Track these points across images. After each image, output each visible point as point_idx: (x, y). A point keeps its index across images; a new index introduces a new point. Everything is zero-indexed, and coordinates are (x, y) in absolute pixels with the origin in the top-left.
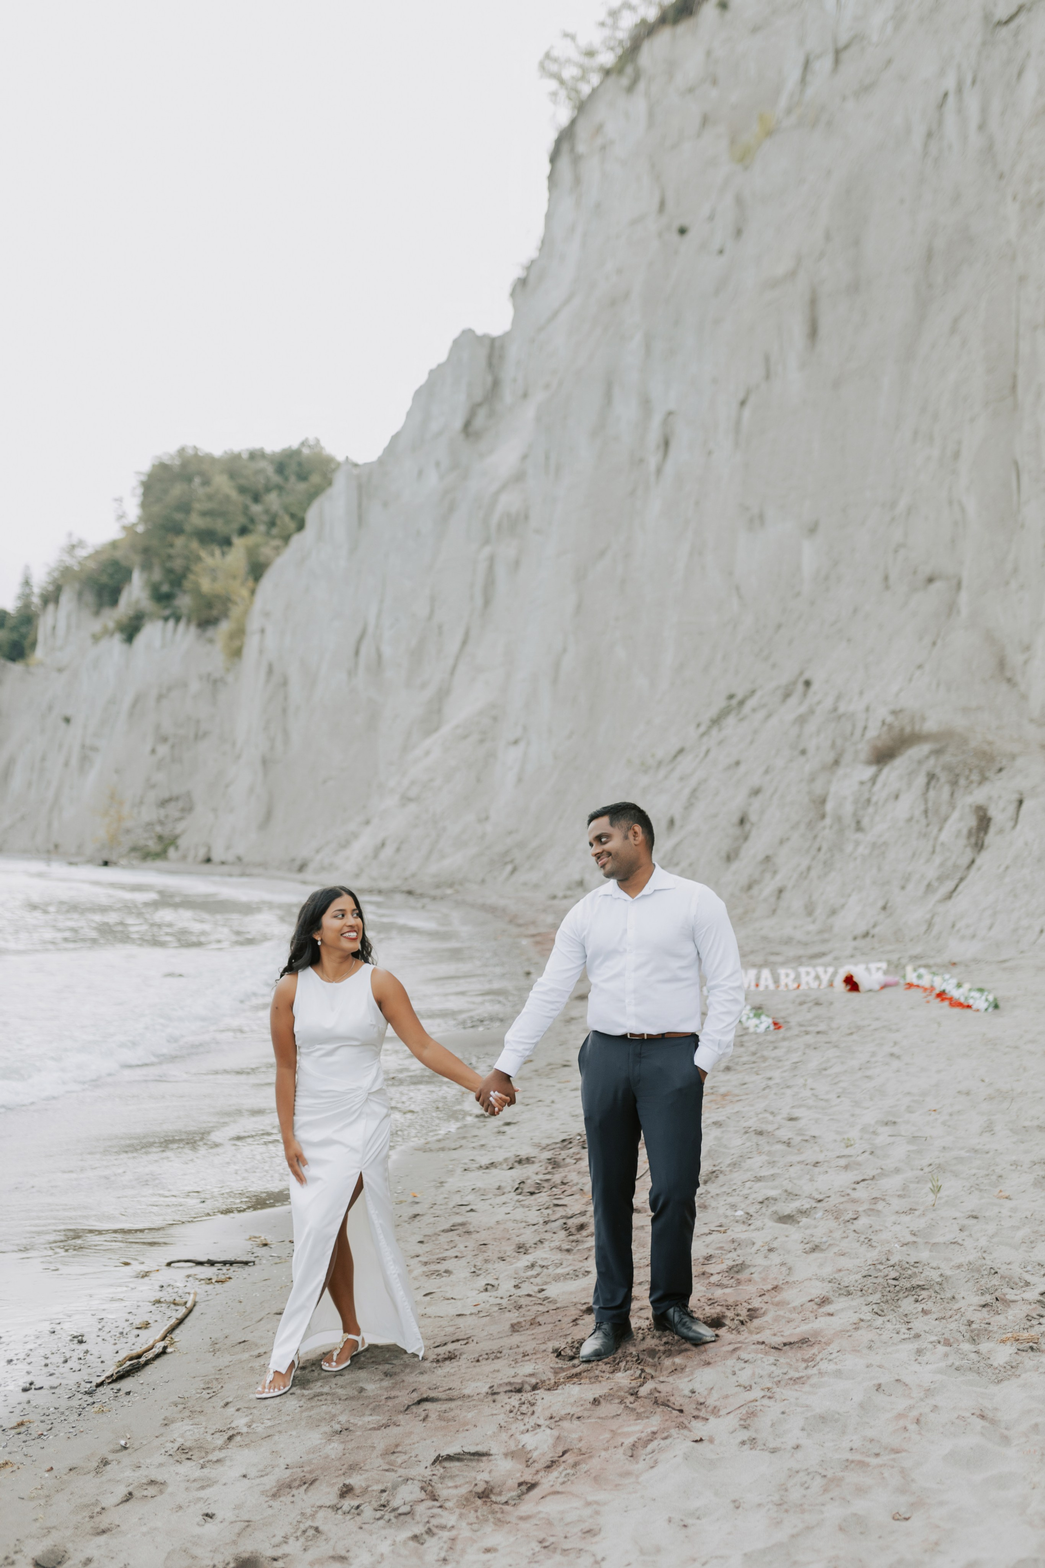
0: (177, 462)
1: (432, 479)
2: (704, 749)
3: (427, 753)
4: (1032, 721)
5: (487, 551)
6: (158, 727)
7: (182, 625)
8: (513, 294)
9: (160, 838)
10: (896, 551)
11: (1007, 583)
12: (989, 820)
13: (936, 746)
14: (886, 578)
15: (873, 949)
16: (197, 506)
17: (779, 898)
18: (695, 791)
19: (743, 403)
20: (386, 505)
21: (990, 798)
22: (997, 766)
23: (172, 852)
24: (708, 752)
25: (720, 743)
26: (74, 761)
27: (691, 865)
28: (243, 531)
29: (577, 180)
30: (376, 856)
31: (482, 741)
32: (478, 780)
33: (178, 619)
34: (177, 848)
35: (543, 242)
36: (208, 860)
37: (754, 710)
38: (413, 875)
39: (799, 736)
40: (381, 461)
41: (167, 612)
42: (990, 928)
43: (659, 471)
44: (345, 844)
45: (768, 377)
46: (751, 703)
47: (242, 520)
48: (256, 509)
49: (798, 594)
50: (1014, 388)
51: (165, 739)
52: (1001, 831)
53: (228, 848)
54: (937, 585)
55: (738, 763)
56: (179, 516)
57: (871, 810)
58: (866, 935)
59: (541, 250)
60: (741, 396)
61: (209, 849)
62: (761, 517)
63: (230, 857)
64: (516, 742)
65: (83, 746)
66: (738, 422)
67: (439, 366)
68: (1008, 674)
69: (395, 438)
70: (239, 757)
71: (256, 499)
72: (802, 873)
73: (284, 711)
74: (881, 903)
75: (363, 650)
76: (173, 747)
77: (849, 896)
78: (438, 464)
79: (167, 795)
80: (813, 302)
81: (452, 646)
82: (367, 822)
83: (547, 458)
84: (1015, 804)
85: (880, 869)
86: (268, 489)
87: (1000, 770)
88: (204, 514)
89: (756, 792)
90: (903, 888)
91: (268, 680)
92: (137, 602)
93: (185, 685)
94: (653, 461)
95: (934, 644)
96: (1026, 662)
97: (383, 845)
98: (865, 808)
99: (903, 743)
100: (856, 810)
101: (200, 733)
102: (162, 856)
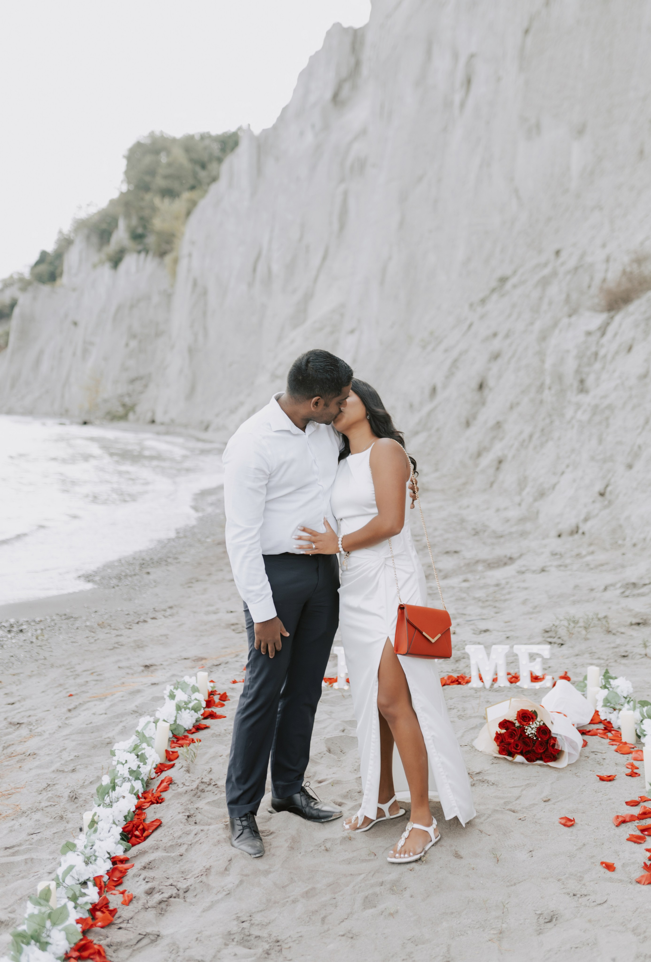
0: (149, 141)
1: (309, 138)
2: (468, 323)
5: (342, 187)
6: (130, 328)
7: (149, 257)
9: (126, 406)
15: (578, 555)
16: (160, 171)
17: (498, 469)
18: (456, 361)
19: (527, 31)
20: (277, 159)
23: (131, 416)
24: (470, 325)
25: (482, 317)
26: (79, 352)
27: (438, 430)
28: (192, 188)
31: (332, 333)
33: (147, 252)
34: (134, 413)
36: (153, 422)
37: (515, 286)
39: (541, 298)
40: (275, 127)
41: (140, 247)
43: (462, 105)
44: (233, 412)
46: (513, 281)
47: (191, 180)
48: (202, 173)
49: (566, 191)
51: (134, 336)
53: (166, 412)
55: (495, 335)
56: (148, 178)
57: (597, 366)
58: (575, 531)
60: (525, 25)
61: (154, 414)
62: (538, 125)
63: (167, 419)
64: (351, 332)
65: (85, 342)
66: (523, 48)
67: (317, 53)
70: (173, 347)
72: (524, 441)
73: (204, 313)
74: (599, 487)
75: (259, 267)
76: (140, 342)
77: (563, 473)
79: (135, 375)
81: (316, 262)
83: (382, 106)
85: (600, 441)
88: (165, 177)
89: (496, 357)
90: (630, 467)
91: (193, 291)
92: (122, 241)
93: (149, 298)
94: (458, 97)
98: (590, 365)
99: (641, 284)
100: (579, 366)
101: (159, 332)
102: (124, 419)
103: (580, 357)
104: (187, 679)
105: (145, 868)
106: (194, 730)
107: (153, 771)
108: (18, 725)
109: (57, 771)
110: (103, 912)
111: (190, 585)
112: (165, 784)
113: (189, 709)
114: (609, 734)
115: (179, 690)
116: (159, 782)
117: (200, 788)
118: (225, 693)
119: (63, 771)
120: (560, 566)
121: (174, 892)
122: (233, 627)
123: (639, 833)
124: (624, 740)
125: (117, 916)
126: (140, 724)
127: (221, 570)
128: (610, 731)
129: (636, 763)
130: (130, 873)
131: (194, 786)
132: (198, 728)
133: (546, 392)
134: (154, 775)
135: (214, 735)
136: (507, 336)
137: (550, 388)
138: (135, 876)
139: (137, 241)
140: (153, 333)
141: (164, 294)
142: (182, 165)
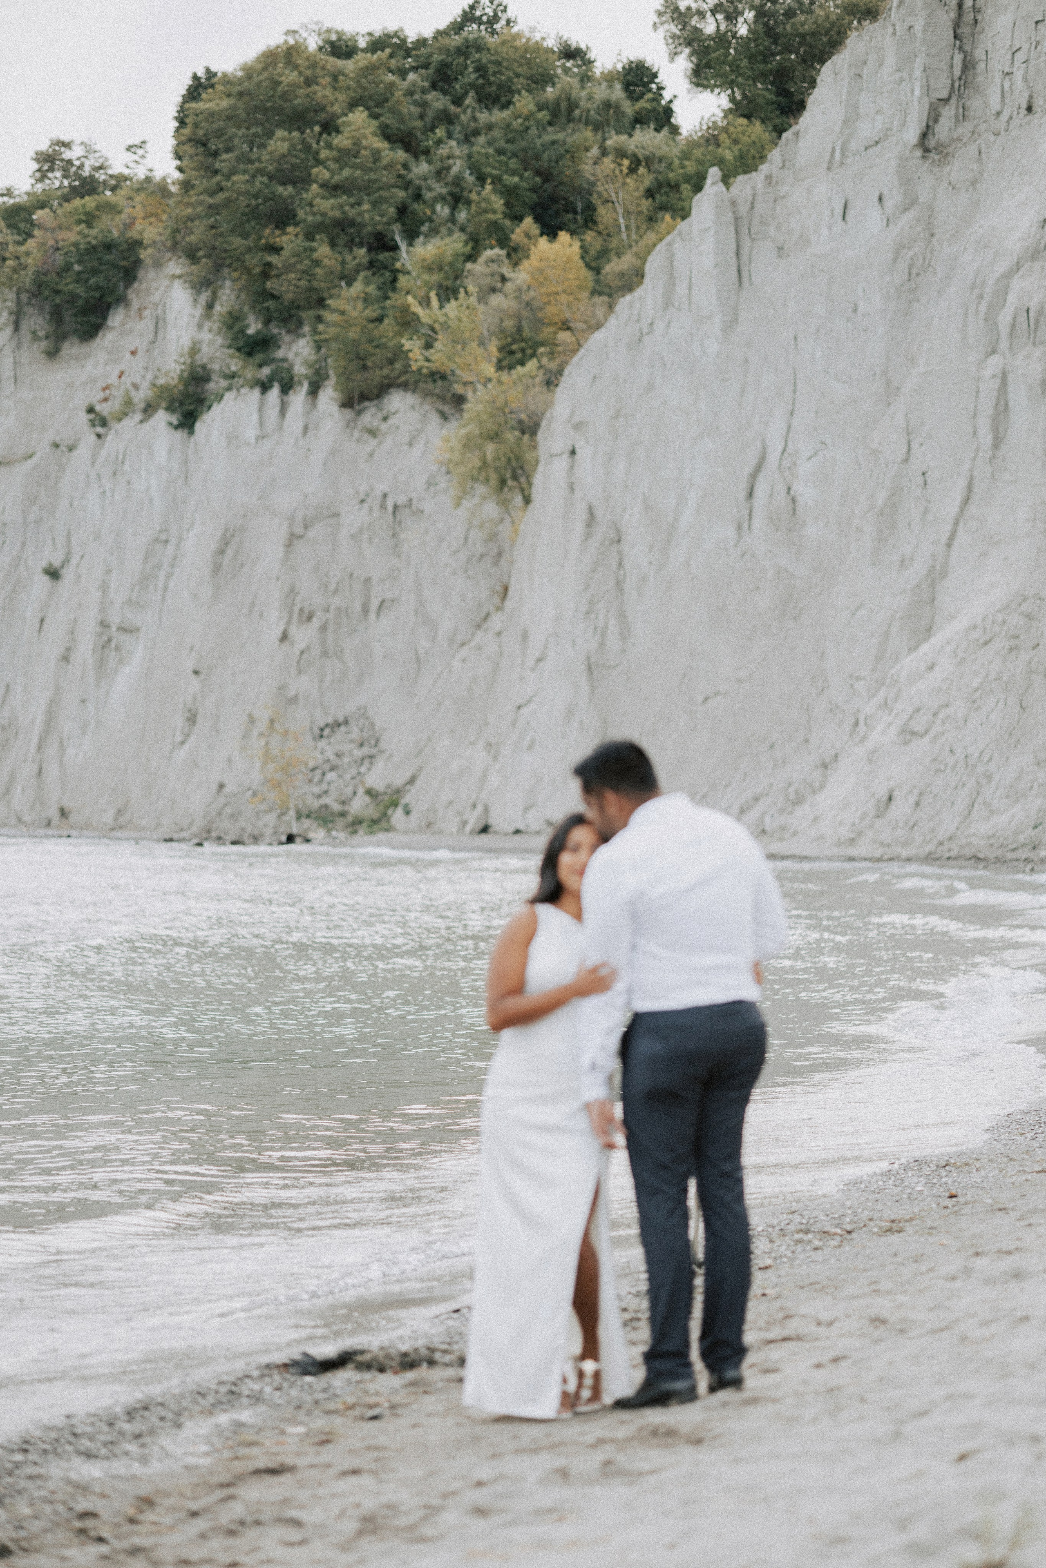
1: (871, 223)
3: (929, 666)
6: (293, 592)
7: (298, 398)
16: (321, 173)
20: (783, 251)
23: (397, 817)
26: (85, 650)
30: (881, 813)
33: (288, 387)
34: (408, 810)
36: (485, 829)
38: (953, 837)
61: (486, 810)
63: (533, 823)
65: (104, 625)
75: (761, 489)
76: (323, 628)
79: (325, 717)
91: (588, 536)
92: (194, 350)
93: (335, 515)
101: (375, 603)
102: (384, 824)
139: (259, 357)
140: (357, 606)
141: (383, 506)
142: (376, 155)
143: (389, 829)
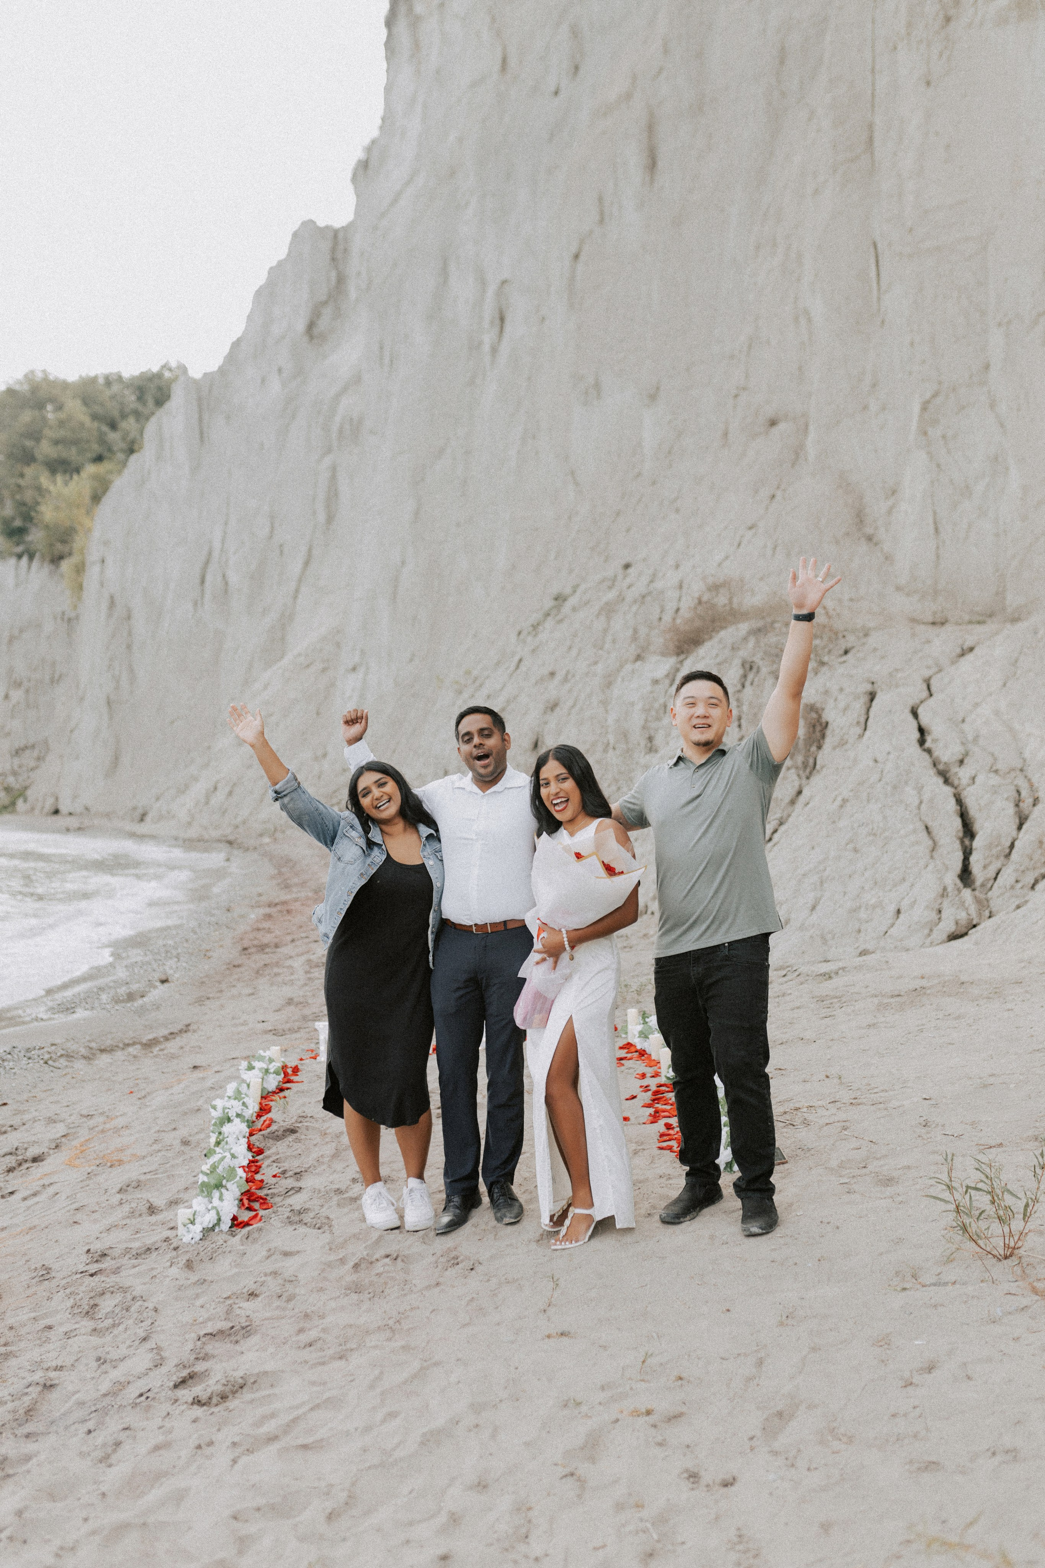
0: (26, 387)
1: (275, 386)
2: (517, 659)
3: (266, 687)
4: (898, 588)
5: (328, 461)
6: (11, 670)
7: (36, 563)
8: (354, 179)
9: (8, 789)
10: (736, 396)
11: (865, 408)
12: (827, 723)
13: (760, 624)
14: (726, 434)
16: (47, 432)
19: (576, 256)
20: (228, 418)
21: (826, 692)
22: (843, 645)
23: (20, 803)
24: (520, 660)
25: (534, 650)
28: (99, 459)
29: (417, 45)
30: (207, 803)
31: (324, 670)
32: (318, 714)
33: (31, 557)
34: (25, 801)
35: (383, 119)
36: (56, 812)
37: (574, 609)
38: (244, 822)
39: (605, 631)
40: (222, 371)
41: (20, 549)
42: (813, 908)
43: (494, 350)
44: (183, 790)
45: (602, 221)
46: (572, 601)
47: (96, 448)
48: (113, 437)
49: (639, 475)
50: (871, 140)
51: (18, 684)
52: (842, 743)
53: (75, 797)
54: (782, 426)
55: (552, 674)
56: (29, 443)
59: (381, 128)
60: (574, 249)
61: (57, 799)
62: (597, 386)
63: (78, 808)
64: (354, 669)
66: (572, 278)
67: (280, 264)
68: (869, 530)
69: (236, 344)
70: (82, 699)
71: (113, 426)
73: (129, 647)
75: (209, 578)
76: (27, 691)
78: (280, 370)
79: (23, 743)
80: (651, 128)
81: (295, 567)
82: (206, 765)
83: (381, 348)
84: (865, 699)
86: (124, 416)
87: (846, 652)
88: (56, 442)
89: (553, 707)
91: (110, 616)
93: (39, 626)
94: (488, 339)
95: (773, 496)
96: (890, 512)
97: (216, 788)
98: (658, 719)
99: (713, 621)
100: (646, 721)
101: (56, 676)
102: (10, 809)
103: (646, 711)
104: (261, 1052)
105: (274, 1162)
106: (278, 1091)
107: (255, 1114)
108: (89, 1117)
109: (159, 1131)
110: (253, 1182)
111: (201, 1003)
112: (267, 1122)
113: (271, 1073)
114: (643, 1058)
115: (257, 1062)
116: (262, 1122)
117: (299, 1121)
118: (297, 1066)
119: (164, 1131)
120: (625, 947)
121: (303, 1170)
122: (271, 1033)
123: (650, 1102)
124: (653, 1058)
125: (265, 1183)
126: (228, 1090)
127: (234, 986)
128: (643, 1055)
129: (659, 1070)
130: (263, 1166)
131: (293, 1120)
132: (281, 1090)
133: (611, 751)
134: (254, 1118)
135: (298, 1092)
136: (566, 680)
137: (614, 748)
138: (268, 1166)
139: (15, 539)
140: (47, 677)
141: (63, 619)
142: (82, 425)
143: (14, 811)
